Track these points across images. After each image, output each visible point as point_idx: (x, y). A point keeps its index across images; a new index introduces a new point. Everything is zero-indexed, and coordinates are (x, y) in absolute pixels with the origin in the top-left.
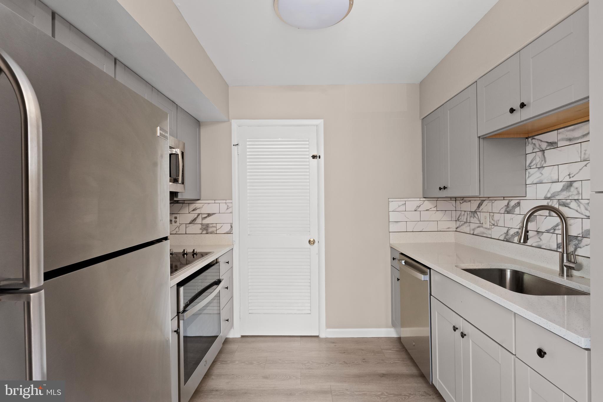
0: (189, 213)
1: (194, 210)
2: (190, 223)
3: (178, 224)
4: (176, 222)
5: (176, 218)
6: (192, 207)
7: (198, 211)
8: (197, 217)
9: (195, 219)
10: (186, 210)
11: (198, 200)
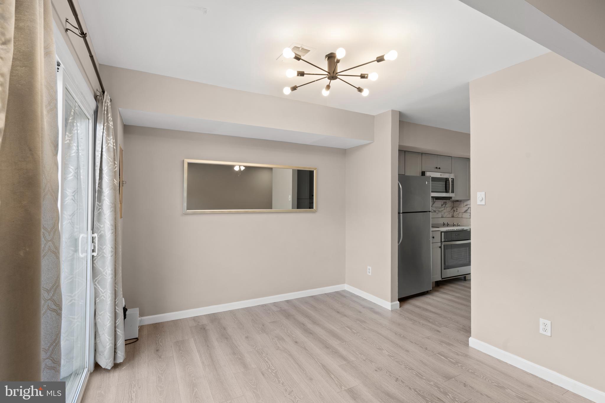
0: (464, 207)
1: (466, 205)
2: (464, 212)
3: (458, 212)
4: (457, 211)
5: (457, 209)
6: (465, 204)
7: (468, 206)
8: (468, 209)
9: (467, 210)
10: (462, 205)
11: (469, 200)
